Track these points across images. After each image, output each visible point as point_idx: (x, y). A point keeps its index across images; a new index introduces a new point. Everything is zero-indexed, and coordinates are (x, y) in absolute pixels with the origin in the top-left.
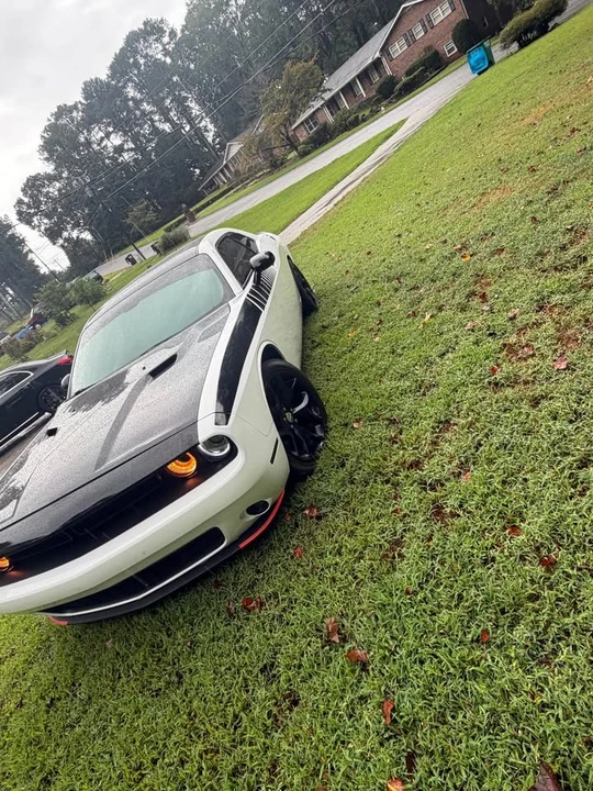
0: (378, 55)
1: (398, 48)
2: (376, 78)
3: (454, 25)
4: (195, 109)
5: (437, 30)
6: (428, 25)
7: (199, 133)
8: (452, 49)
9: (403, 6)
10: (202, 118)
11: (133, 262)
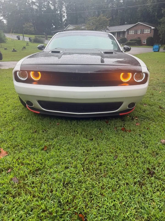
0: (125, 30)
1: (132, 32)
2: (121, 36)
3: (149, 37)
4: (64, 9)
5: (144, 35)
6: (142, 32)
7: (61, 16)
8: (145, 42)
9: (139, 23)
10: (64, 13)
11: (19, 39)
